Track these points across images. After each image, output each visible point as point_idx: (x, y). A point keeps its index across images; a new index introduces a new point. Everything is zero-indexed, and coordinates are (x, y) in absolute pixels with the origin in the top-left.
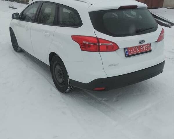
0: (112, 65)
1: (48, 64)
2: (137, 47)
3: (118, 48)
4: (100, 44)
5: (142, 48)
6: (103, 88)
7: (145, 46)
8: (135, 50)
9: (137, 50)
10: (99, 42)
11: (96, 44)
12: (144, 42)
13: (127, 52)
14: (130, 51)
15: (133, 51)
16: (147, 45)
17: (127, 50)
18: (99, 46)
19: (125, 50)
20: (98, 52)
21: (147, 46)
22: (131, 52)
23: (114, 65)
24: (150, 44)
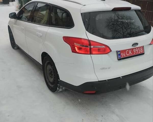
0: (103, 69)
1: (41, 62)
2: (130, 49)
3: (111, 51)
4: (92, 47)
5: (135, 51)
6: (94, 92)
7: (138, 49)
8: (128, 53)
9: (130, 52)
10: (90, 45)
11: (88, 47)
12: (137, 45)
13: (120, 55)
14: (122, 53)
15: (125, 54)
16: (140, 47)
17: (119, 53)
18: (90, 48)
19: (117, 53)
20: (90, 55)
21: (140, 49)
22: (123, 55)
23: (106, 68)
24: (143, 47)
